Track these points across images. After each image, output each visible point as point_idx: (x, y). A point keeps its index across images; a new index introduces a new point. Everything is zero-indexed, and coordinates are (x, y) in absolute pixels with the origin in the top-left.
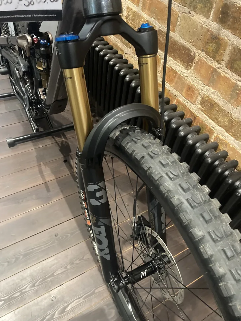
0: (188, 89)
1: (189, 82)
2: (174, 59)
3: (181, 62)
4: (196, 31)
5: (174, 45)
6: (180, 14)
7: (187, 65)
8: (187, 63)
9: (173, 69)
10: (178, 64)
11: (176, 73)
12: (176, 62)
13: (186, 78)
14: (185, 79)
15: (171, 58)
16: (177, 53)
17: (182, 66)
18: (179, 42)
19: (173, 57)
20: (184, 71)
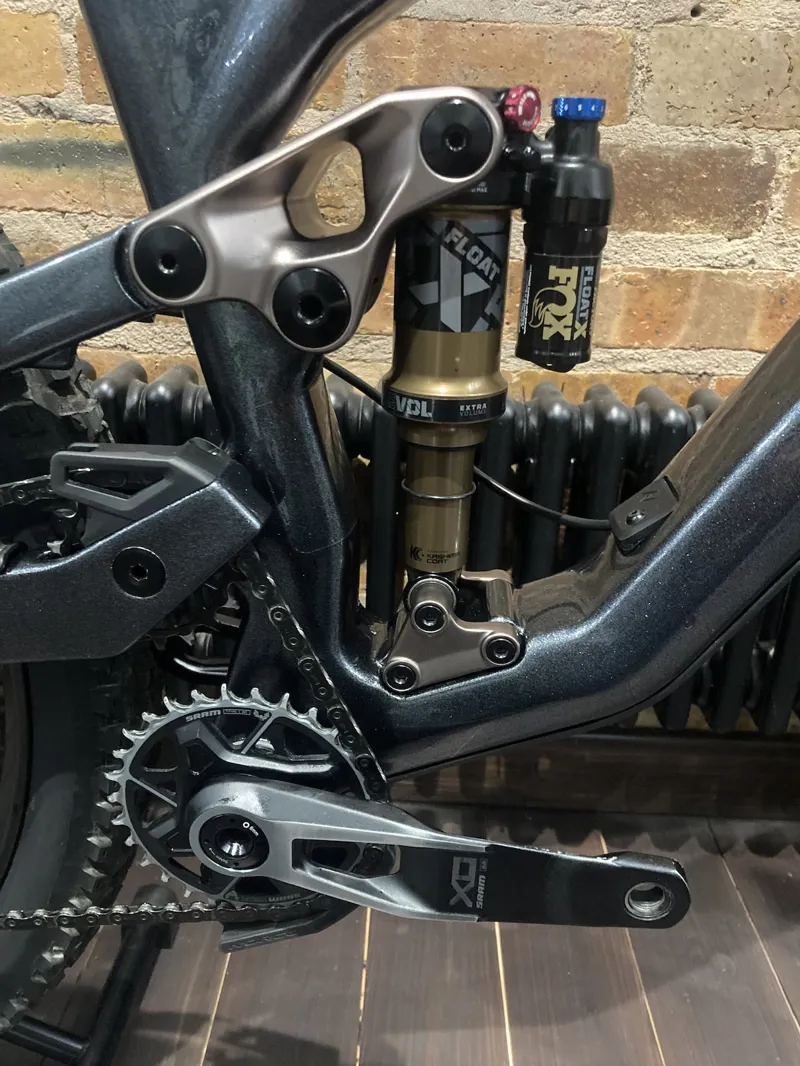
0: (775, 306)
1: (772, 276)
2: (655, 230)
3: (700, 222)
4: (755, 63)
5: (640, 173)
6: (639, 37)
7: (738, 217)
8: (738, 209)
9: (665, 272)
10: (686, 236)
11: (686, 279)
12: (668, 234)
13: (751, 272)
14: (746, 275)
15: (639, 234)
16: (670, 196)
17: (710, 236)
18: (668, 148)
19: (647, 222)
20: (730, 249)
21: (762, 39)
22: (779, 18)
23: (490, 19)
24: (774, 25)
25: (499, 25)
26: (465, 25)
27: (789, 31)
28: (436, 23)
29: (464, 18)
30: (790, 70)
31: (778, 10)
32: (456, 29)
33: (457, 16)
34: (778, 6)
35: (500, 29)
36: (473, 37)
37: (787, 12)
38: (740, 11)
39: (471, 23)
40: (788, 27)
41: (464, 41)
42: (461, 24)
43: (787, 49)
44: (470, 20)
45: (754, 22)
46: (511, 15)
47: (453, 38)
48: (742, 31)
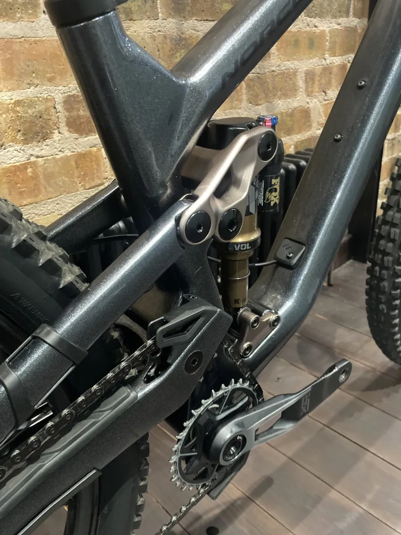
21: (146, 38)
22: (150, 28)
23: (33, 36)
24: (149, 32)
25: (37, 39)
26: (21, 40)
27: (154, 34)
28: (6, 40)
29: (20, 37)
30: (158, 51)
31: (149, 25)
32: (17, 42)
33: (16, 36)
34: (148, 23)
35: (39, 41)
36: (27, 46)
37: (152, 25)
38: (135, 26)
39: (24, 39)
40: (154, 32)
41: (22, 48)
42: (19, 40)
43: (156, 42)
44: (22, 37)
45: (142, 31)
46: (42, 33)
47: (17, 47)
48: (138, 35)
